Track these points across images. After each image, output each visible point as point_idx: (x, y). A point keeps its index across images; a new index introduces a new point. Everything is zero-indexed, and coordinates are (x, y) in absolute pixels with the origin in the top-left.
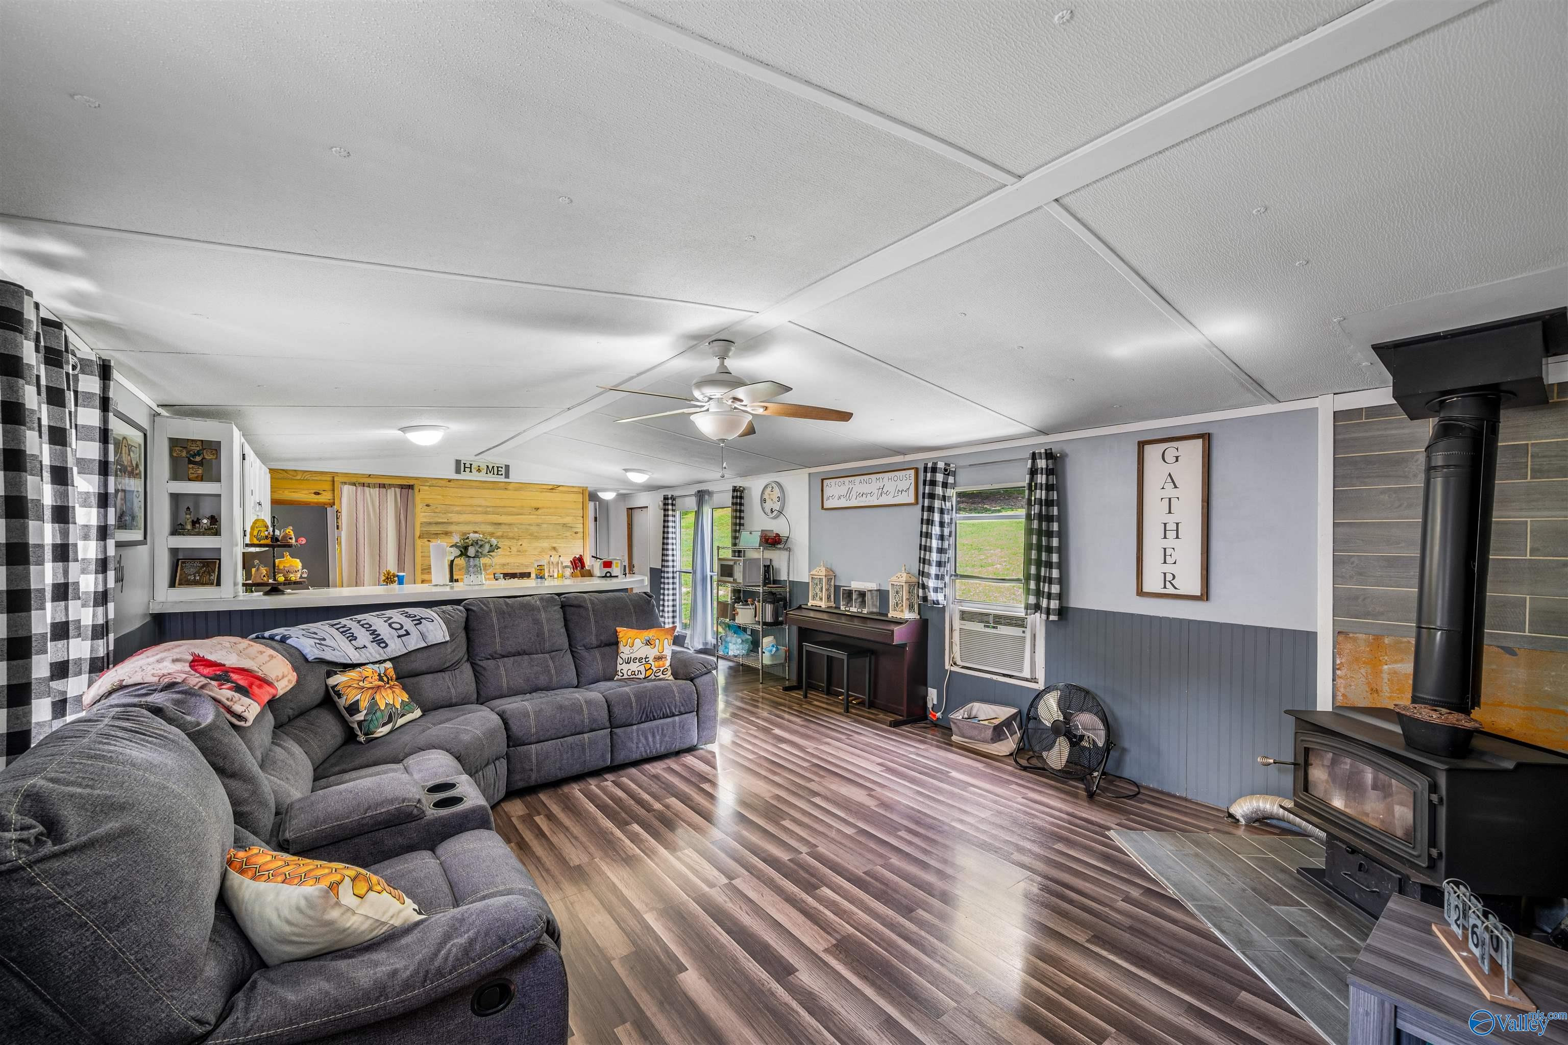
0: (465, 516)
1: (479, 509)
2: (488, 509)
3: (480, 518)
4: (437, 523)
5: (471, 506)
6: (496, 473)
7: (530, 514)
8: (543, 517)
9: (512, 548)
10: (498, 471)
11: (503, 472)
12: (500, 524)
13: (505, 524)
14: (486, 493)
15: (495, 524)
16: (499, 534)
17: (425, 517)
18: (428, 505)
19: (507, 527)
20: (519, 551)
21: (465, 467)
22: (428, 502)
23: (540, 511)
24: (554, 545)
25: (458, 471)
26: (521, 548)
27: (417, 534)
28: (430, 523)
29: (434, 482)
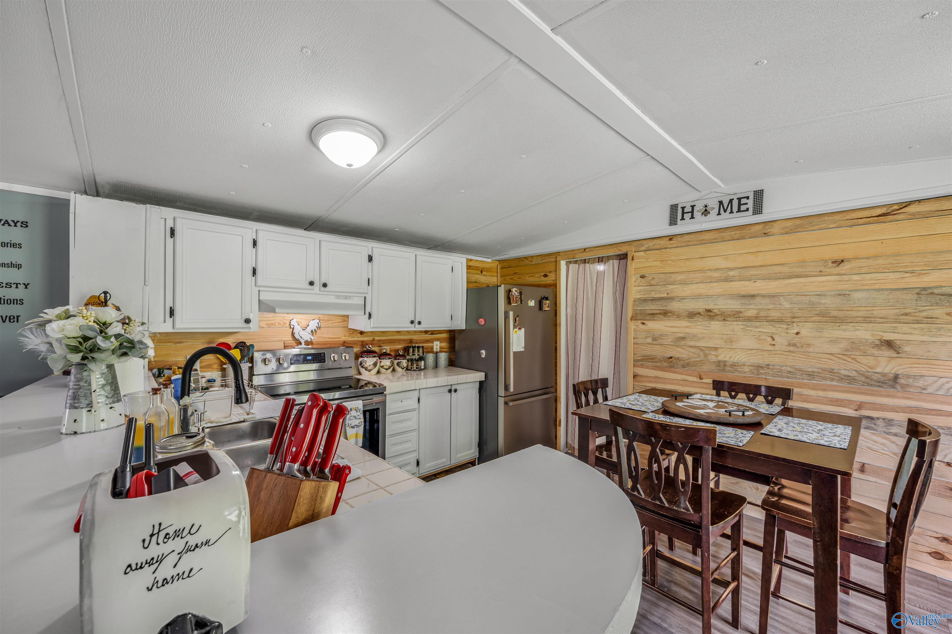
0: (692, 286)
1: (716, 274)
2: (731, 273)
3: (717, 288)
4: (654, 300)
5: (702, 271)
6: (735, 208)
7: (821, 274)
8: (856, 277)
9: (775, 337)
10: (740, 205)
11: (750, 205)
12: (753, 296)
13: (763, 296)
14: (729, 247)
15: (744, 296)
16: (751, 313)
17: (639, 292)
18: (642, 277)
19: (767, 300)
20: (794, 345)
21: (683, 213)
22: (643, 272)
23: (845, 267)
24: (888, 336)
25: (673, 222)
26: (797, 339)
27: (630, 314)
28: (645, 300)
29: (651, 244)
